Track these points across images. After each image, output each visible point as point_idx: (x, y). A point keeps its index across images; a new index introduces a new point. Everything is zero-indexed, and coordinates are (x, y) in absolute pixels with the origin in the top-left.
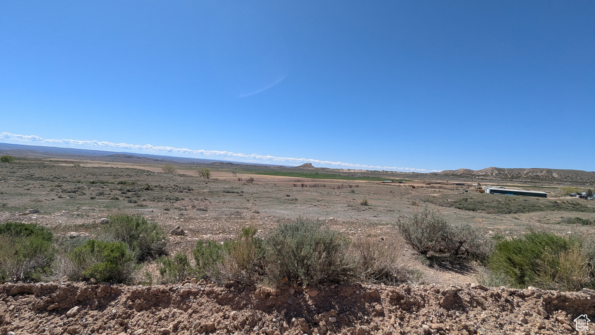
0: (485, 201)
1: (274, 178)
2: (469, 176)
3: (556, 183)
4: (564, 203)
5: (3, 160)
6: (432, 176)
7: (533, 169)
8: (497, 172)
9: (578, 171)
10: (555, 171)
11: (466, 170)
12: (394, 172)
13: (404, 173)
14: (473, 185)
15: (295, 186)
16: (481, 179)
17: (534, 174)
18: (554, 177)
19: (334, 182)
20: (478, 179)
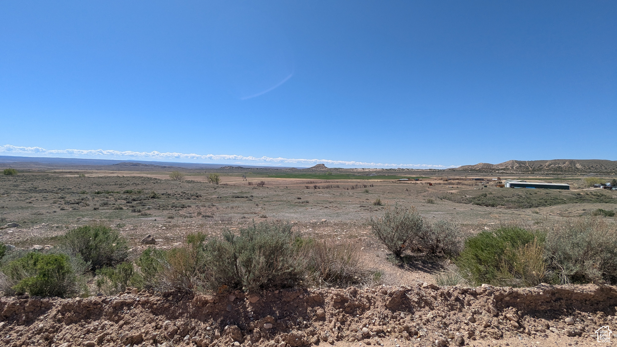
0: (504, 196)
1: (285, 181)
2: (488, 170)
3: (579, 174)
4: (587, 194)
5: (6, 173)
6: (450, 172)
7: (555, 160)
8: (518, 165)
9: (602, 161)
10: (578, 161)
11: (485, 164)
12: (410, 170)
13: (420, 170)
14: (493, 179)
15: (307, 188)
16: (502, 173)
17: (557, 166)
18: (577, 168)
19: (348, 182)
20: (498, 173)
